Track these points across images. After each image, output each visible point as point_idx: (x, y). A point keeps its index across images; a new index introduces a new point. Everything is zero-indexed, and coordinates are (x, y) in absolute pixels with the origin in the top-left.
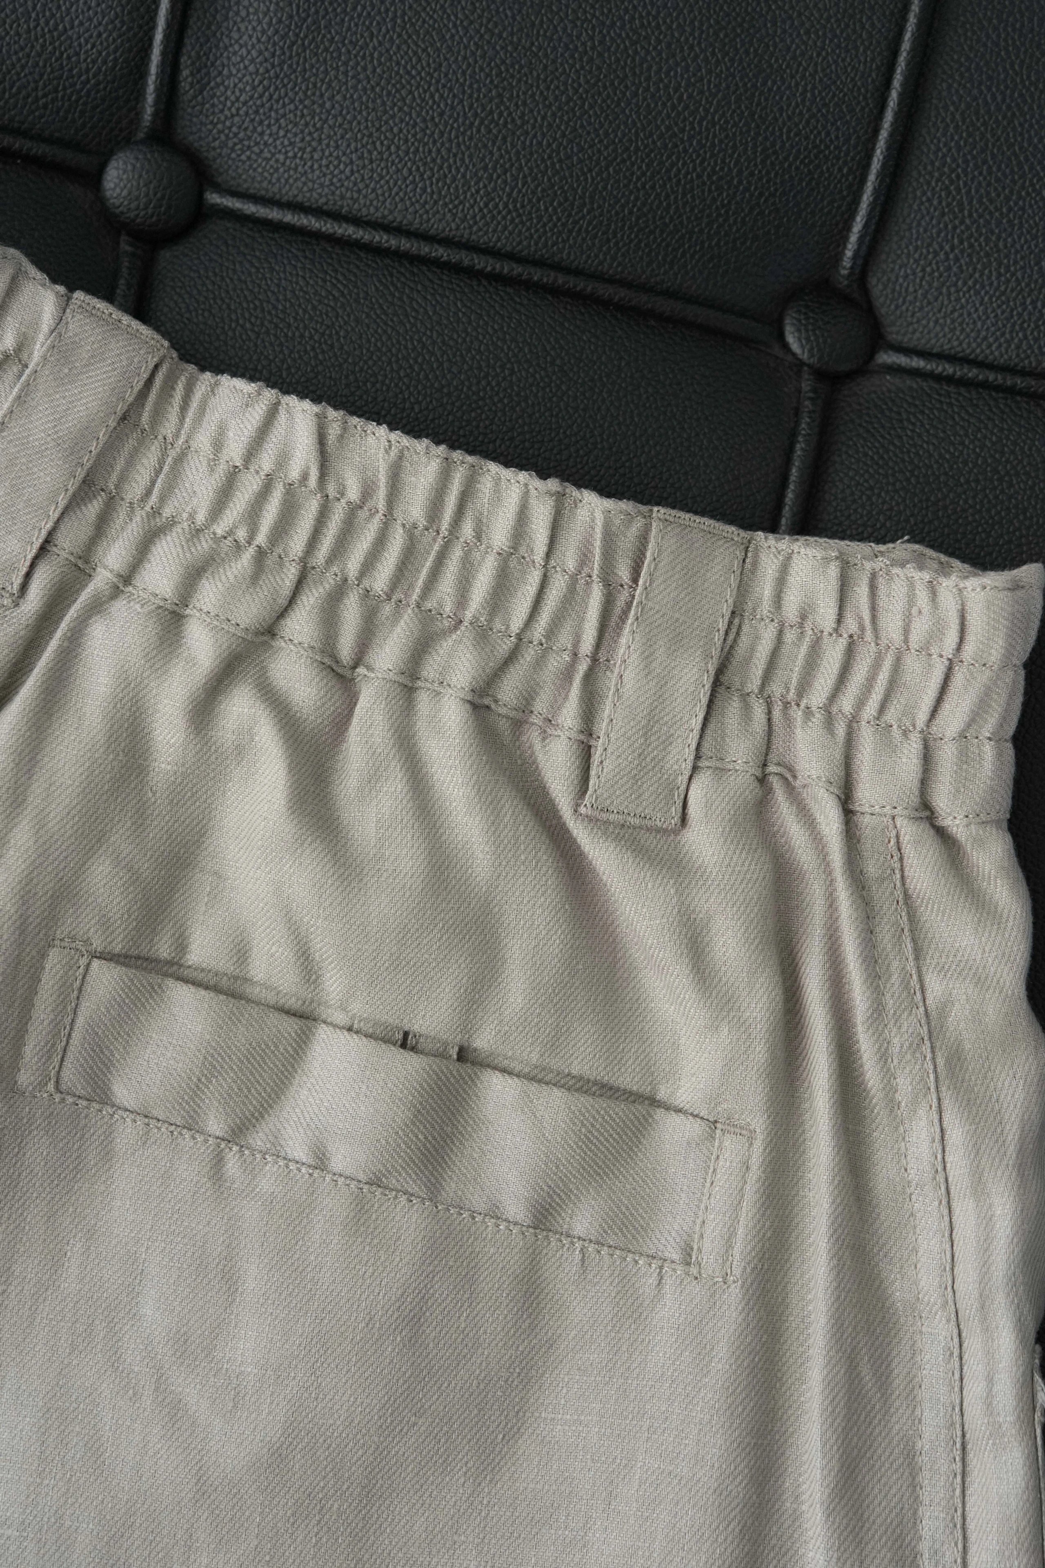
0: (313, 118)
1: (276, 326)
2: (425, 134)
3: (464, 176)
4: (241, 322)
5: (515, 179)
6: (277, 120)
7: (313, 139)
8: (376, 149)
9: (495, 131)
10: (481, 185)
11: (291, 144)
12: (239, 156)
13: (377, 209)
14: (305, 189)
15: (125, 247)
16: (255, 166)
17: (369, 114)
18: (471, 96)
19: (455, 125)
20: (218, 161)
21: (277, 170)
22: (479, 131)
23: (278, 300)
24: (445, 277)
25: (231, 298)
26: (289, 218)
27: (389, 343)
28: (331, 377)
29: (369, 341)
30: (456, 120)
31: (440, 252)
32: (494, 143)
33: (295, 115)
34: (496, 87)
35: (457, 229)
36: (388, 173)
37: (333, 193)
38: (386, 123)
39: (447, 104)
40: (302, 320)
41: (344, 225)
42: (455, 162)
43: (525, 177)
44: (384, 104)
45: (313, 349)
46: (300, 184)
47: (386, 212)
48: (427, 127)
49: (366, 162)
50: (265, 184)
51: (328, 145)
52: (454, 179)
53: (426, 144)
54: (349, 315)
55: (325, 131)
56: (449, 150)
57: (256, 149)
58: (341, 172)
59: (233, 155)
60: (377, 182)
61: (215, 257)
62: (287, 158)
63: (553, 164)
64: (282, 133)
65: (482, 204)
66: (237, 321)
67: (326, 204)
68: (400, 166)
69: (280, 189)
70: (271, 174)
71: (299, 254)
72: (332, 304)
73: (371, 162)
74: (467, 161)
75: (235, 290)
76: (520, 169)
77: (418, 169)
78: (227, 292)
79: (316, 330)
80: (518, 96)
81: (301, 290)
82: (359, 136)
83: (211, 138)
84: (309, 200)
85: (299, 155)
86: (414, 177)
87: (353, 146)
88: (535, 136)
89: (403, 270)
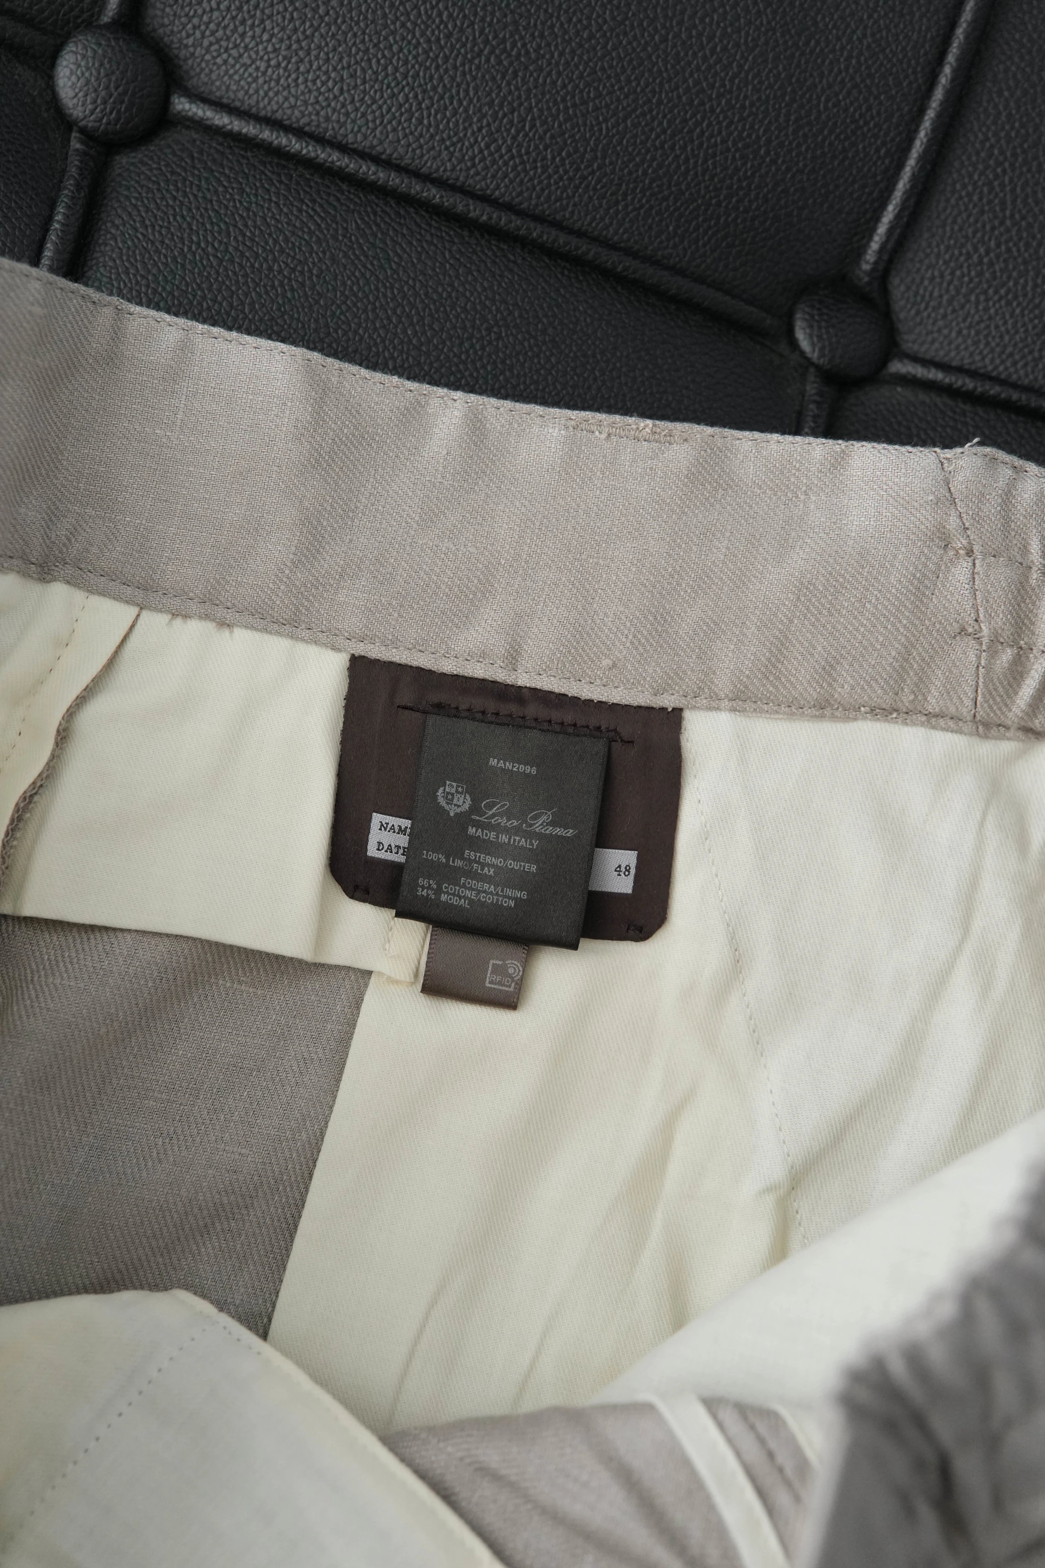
0: (304, 22)
1: (242, 254)
2: (428, 57)
3: (466, 110)
4: (203, 245)
5: (523, 120)
6: (262, 21)
7: (301, 48)
8: (371, 67)
9: (505, 63)
10: (485, 122)
11: (275, 50)
12: (214, 58)
13: (365, 137)
14: (286, 105)
15: (75, 144)
16: (231, 72)
17: (367, 26)
18: (483, 20)
19: (463, 51)
20: (190, 62)
21: (256, 79)
22: (488, 60)
23: (246, 226)
24: (433, 223)
25: (193, 218)
26: (266, 135)
27: (366, 289)
28: (298, 320)
29: (344, 284)
30: (464, 45)
31: (434, 194)
32: (503, 78)
33: (284, 18)
34: (512, 12)
35: (453, 169)
36: (382, 97)
37: (318, 114)
38: (386, 38)
39: (456, 25)
40: (271, 251)
41: (328, 150)
42: (458, 93)
43: (533, 119)
44: (385, 16)
45: (282, 285)
46: (281, 99)
47: (375, 142)
48: (431, 49)
49: (359, 82)
50: (241, 94)
51: (317, 57)
52: (455, 113)
53: (427, 68)
54: (324, 253)
55: (316, 40)
56: (453, 79)
57: (234, 52)
58: (329, 90)
59: (208, 57)
60: (368, 106)
61: (179, 170)
62: (269, 66)
63: (566, 108)
64: (265, 37)
65: (482, 145)
66: (198, 244)
67: (309, 124)
68: (395, 90)
69: (258, 102)
70: (249, 84)
71: (274, 177)
72: (306, 237)
73: (364, 82)
74: (471, 94)
75: (198, 209)
76: (530, 110)
77: (416, 96)
78: (190, 210)
79: (287, 264)
80: (535, 25)
81: (273, 217)
82: (354, 50)
83: (184, 34)
84: (289, 119)
85: (283, 65)
86: (411, 105)
87: (345, 62)
88: (549, 74)
89: (388, 209)
